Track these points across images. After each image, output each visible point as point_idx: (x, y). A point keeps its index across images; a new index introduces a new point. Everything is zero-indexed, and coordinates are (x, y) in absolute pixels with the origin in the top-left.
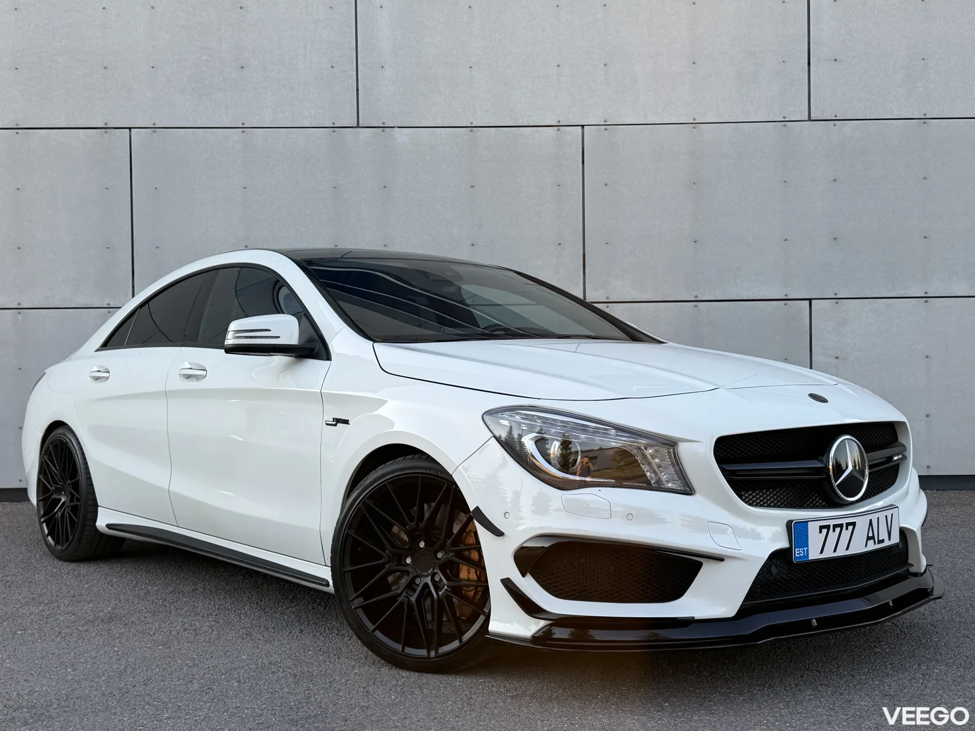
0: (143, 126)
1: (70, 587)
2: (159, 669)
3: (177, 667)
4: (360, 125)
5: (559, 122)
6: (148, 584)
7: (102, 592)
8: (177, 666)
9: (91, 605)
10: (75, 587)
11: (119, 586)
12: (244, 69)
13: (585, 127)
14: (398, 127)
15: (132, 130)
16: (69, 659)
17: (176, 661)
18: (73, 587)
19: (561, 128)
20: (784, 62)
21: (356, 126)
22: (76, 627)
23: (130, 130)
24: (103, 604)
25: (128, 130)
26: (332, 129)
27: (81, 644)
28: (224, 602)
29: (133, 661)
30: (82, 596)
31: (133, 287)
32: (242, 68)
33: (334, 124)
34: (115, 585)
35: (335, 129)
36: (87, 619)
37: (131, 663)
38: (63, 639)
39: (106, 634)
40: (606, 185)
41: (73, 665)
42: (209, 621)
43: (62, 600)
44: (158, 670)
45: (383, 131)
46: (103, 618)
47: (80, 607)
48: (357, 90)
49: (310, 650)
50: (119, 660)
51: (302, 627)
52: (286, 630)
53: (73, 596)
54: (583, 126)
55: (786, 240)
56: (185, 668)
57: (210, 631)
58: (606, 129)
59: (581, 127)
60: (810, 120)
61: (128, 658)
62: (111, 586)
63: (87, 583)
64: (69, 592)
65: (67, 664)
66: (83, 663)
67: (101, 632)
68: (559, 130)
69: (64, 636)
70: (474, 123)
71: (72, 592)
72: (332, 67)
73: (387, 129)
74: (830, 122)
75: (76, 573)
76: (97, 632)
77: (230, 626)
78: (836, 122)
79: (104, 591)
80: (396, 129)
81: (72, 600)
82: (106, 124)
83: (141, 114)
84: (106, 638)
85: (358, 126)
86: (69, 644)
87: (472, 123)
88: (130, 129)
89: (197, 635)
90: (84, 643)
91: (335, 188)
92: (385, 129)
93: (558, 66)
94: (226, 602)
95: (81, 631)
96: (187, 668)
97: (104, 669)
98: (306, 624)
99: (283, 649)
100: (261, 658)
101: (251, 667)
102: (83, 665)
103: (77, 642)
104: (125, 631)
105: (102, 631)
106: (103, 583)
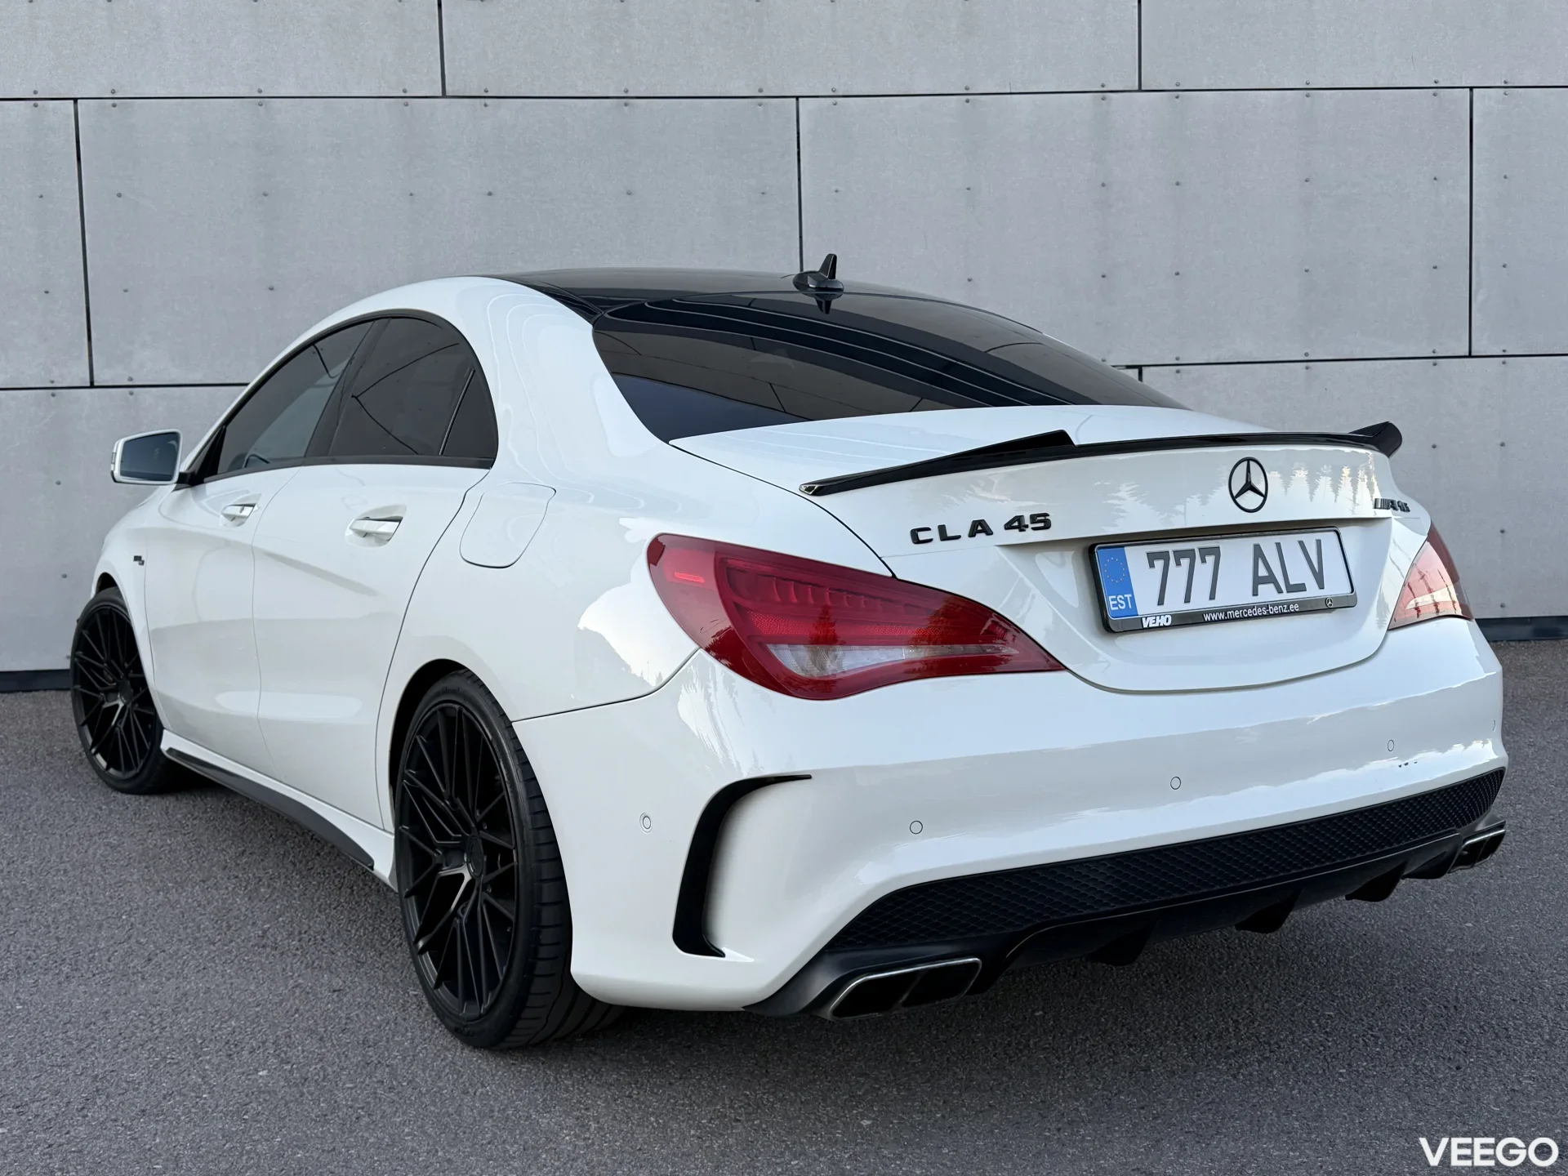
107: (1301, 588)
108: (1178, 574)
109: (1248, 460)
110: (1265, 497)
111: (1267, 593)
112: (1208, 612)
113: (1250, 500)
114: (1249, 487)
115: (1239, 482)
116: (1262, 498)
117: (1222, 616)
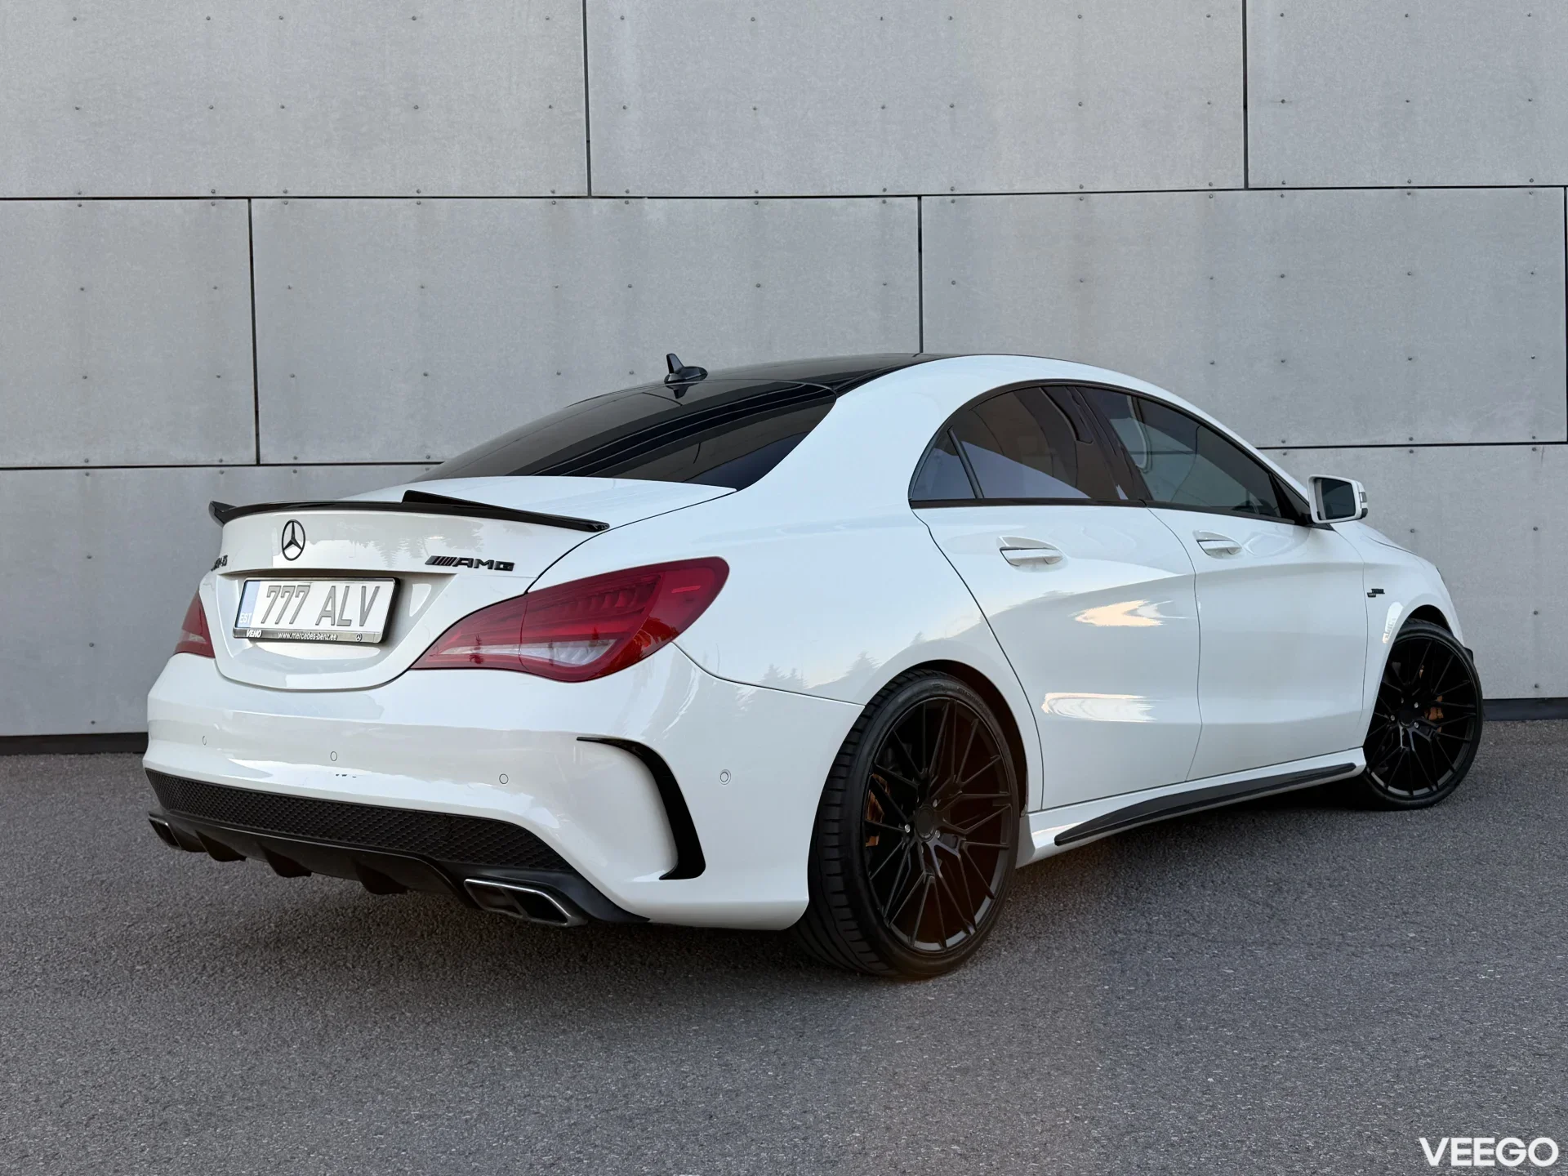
0: (269, 195)
1: (202, 890)
2: (380, 1028)
3: (407, 1025)
4: (593, 195)
5: (885, 190)
6: (322, 884)
7: (253, 896)
8: (408, 1023)
9: (242, 920)
10: (210, 889)
11: (278, 887)
12: (419, 109)
13: (923, 198)
14: (649, 198)
15: (252, 200)
16: (231, 1014)
17: (403, 1013)
18: (207, 890)
19: (887, 199)
20: (1209, 103)
21: (586, 195)
22: (228, 956)
23: (250, 201)
24: (260, 917)
25: (247, 201)
26: (552, 200)
27: (243, 987)
28: (448, 912)
29: (334, 1014)
30: (224, 904)
31: (257, 435)
32: (416, 108)
33: (553, 192)
34: (271, 885)
35: (555, 200)
36: (242, 942)
37: (331, 1019)
38: (212, 978)
39: (278, 967)
40: (953, 283)
41: (239, 1024)
42: (434, 943)
43: (194, 912)
44: (379, 1030)
45: (627, 203)
46: (267, 940)
47: (225, 923)
48: (588, 142)
49: (609, 992)
50: (310, 1012)
51: (583, 952)
52: (559, 957)
53: (211, 905)
54: (919, 197)
55: (1212, 363)
56: (421, 1026)
57: (441, 960)
58: (953, 202)
59: (916, 198)
60: (1247, 188)
61: (325, 1009)
62: (266, 887)
63: (227, 883)
64: (202, 897)
65: (230, 1022)
66: (254, 1019)
67: (269, 965)
68: (884, 202)
69: (211, 972)
70: (760, 192)
71: (207, 898)
72: (550, 107)
73: (633, 200)
74: (1275, 191)
75: (206, 867)
76: (262, 964)
77: (469, 951)
78: (1284, 192)
79: (256, 895)
80: (647, 200)
81: (210, 912)
82: (213, 192)
83: (266, 176)
84: (280, 975)
85: (590, 196)
86: (224, 987)
87: (757, 192)
88: (249, 198)
89: (422, 968)
90: (247, 985)
91: (557, 287)
92: (629, 200)
93: (883, 108)
94: (452, 912)
95: (236, 964)
96: (425, 1025)
97: (291, 1030)
98: (586, 946)
99: (565, 990)
100: (536, 1007)
101: (526, 1021)
102: (255, 1023)
103: (236, 983)
104: (308, 962)
105: (270, 963)
106: (252, 882)
107: (349, 623)
108: (280, 602)
109: (292, 522)
110: (302, 549)
111: (326, 624)
112: (281, 632)
113: (293, 551)
114: (293, 542)
115: (287, 539)
116: (300, 550)
117: (288, 636)
